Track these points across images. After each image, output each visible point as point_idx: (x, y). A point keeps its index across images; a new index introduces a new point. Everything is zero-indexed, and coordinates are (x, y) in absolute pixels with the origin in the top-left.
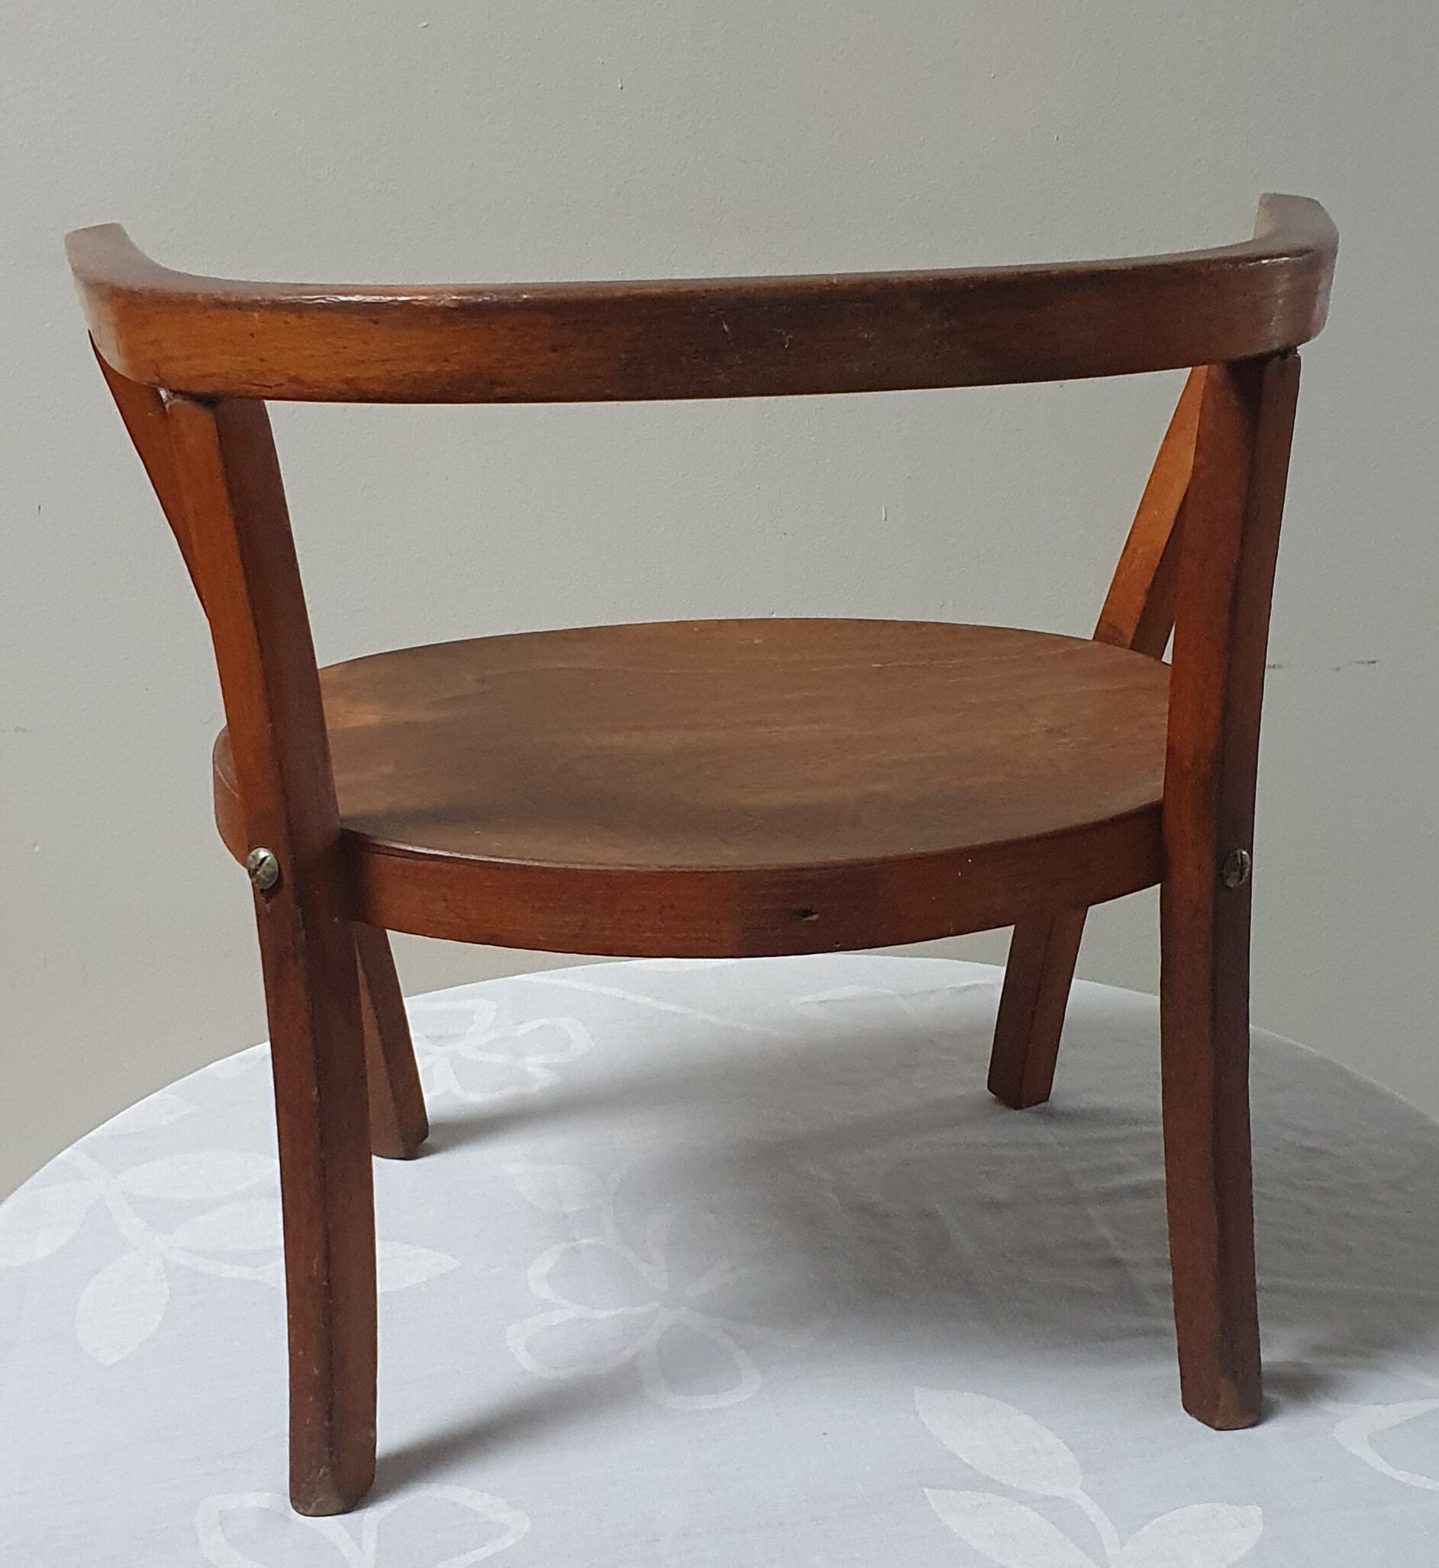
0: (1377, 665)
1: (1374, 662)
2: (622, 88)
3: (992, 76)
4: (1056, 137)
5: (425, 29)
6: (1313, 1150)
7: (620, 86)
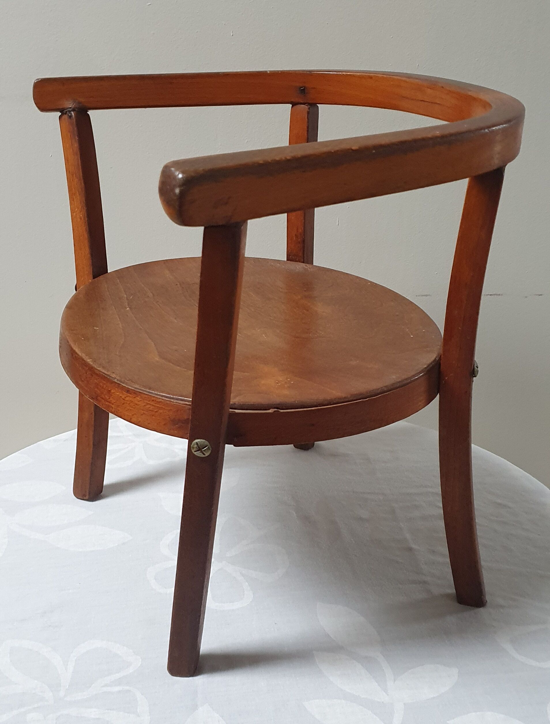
0: (543, 296)
1: (541, 295)
2: (233, 35)
3: (392, 37)
4: (417, 64)
5: (149, 6)
6: (500, 504)
7: (232, 34)
